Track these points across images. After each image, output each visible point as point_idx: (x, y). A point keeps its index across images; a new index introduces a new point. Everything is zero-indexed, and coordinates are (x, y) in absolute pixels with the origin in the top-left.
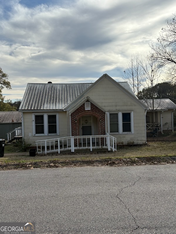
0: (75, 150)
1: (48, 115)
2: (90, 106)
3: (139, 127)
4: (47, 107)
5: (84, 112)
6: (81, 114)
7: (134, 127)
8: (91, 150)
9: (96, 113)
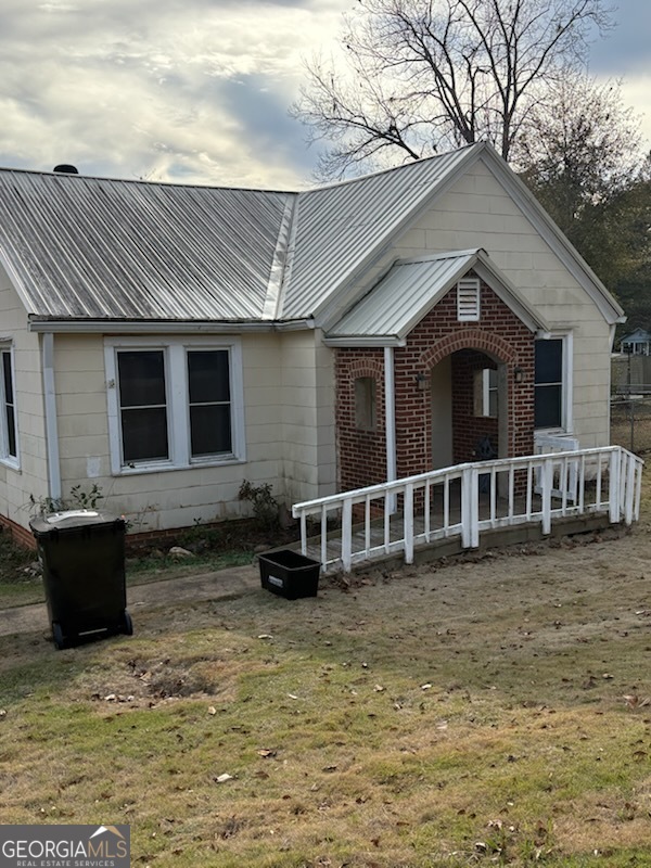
0: (481, 535)
1: (189, 353)
2: (478, 300)
3: (588, 402)
4: (173, 302)
5: (453, 333)
6: (441, 340)
7: (574, 404)
8: (547, 529)
9: (501, 338)
